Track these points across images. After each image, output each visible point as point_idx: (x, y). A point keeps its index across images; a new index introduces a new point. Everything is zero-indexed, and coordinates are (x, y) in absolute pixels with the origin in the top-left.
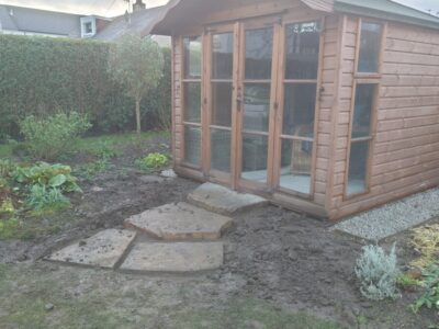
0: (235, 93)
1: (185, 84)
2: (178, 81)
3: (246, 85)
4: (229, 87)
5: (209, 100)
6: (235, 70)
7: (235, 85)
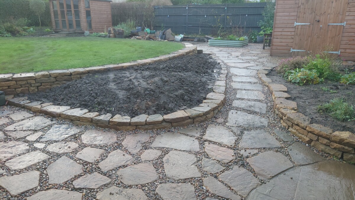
0: (65, 12)
1: (54, 11)
2: (52, 10)
3: (67, 10)
4: (64, 11)
5: (60, 14)
6: (65, 7)
7: (65, 10)
